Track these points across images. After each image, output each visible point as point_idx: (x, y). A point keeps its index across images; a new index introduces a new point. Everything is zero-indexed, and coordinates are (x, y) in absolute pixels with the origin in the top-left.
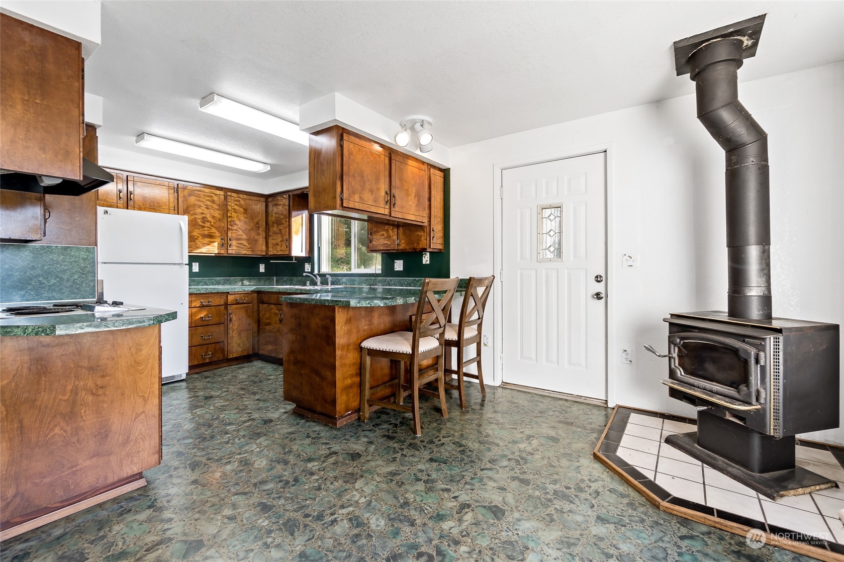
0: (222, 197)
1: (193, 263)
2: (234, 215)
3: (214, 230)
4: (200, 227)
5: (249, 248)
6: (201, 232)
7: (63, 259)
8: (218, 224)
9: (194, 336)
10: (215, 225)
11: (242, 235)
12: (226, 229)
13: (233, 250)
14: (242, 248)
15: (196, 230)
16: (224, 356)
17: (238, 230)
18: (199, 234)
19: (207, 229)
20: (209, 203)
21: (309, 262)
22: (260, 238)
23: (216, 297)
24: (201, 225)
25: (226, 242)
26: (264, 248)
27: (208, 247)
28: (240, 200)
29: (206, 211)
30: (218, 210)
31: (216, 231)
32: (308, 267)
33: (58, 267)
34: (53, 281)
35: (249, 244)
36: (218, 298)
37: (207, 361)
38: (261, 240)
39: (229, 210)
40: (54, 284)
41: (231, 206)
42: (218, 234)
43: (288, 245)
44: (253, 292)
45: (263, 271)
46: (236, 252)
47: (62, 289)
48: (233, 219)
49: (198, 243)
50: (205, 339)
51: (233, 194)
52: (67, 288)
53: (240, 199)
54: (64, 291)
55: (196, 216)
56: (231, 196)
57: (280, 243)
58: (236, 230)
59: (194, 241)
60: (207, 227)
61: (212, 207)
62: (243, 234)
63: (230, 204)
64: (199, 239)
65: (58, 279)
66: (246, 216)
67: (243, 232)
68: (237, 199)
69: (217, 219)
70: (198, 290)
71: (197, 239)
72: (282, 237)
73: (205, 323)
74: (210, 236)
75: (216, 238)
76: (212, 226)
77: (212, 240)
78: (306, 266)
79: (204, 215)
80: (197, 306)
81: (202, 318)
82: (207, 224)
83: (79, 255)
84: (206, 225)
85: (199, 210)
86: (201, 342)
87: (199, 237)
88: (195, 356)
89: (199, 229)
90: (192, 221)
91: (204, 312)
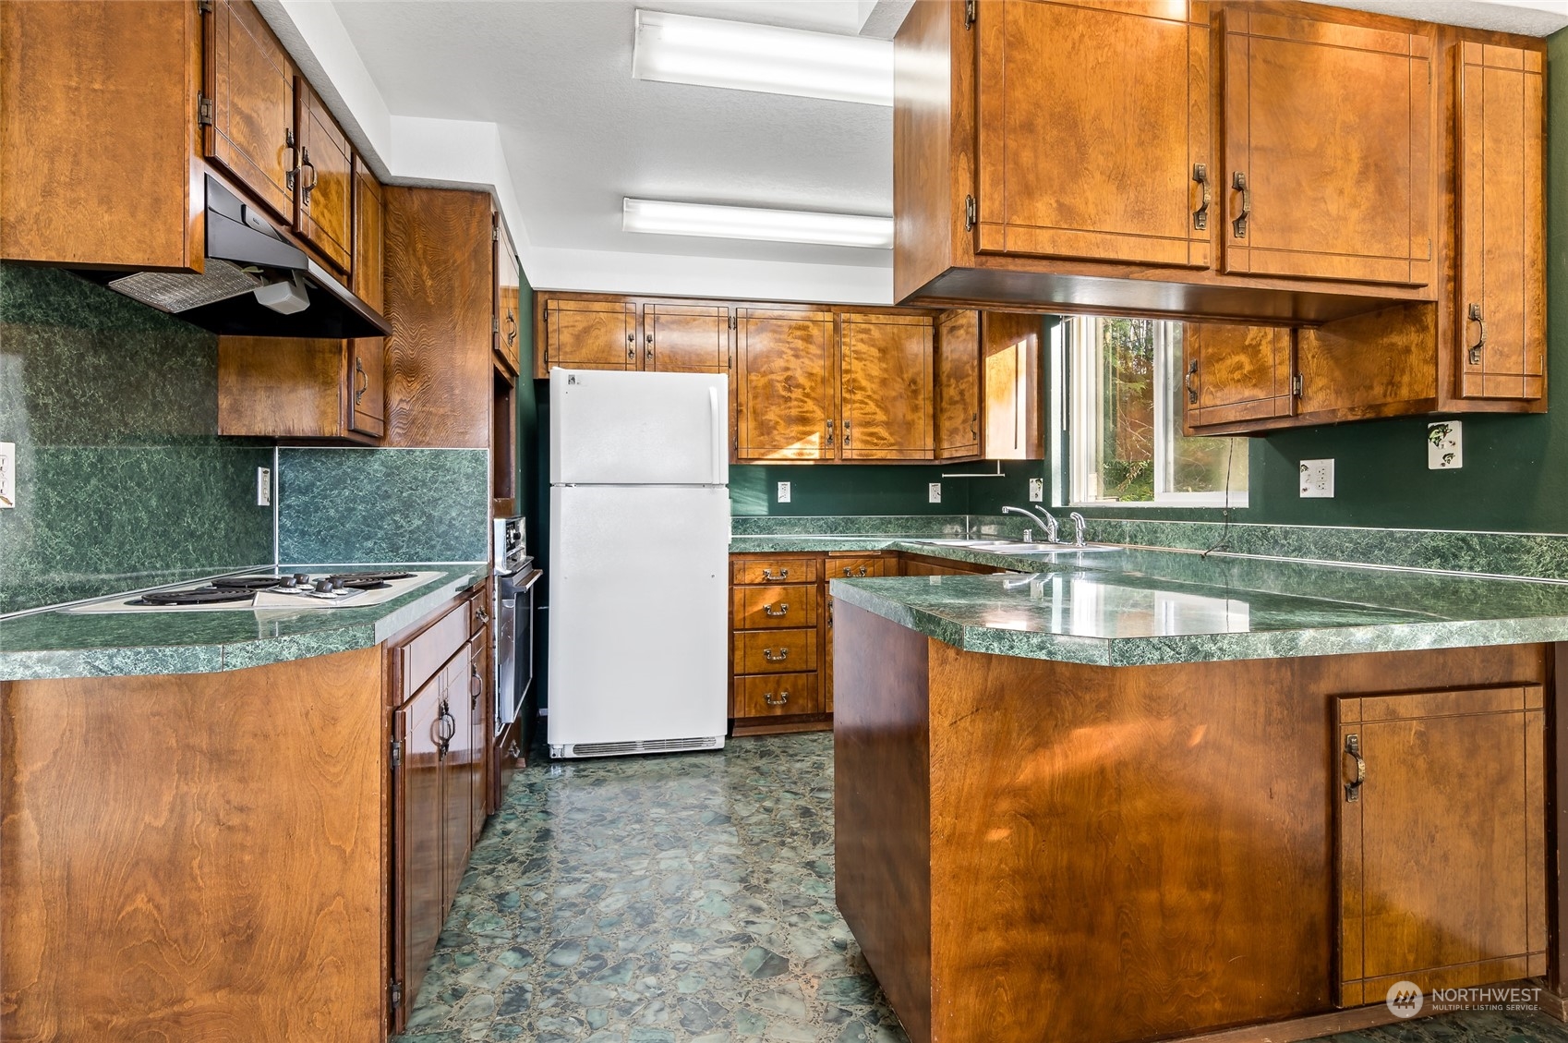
0: (830, 326)
1: (780, 484)
2: (857, 365)
3: (810, 405)
4: (781, 401)
5: (892, 445)
6: (783, 413)
7: (433, 477)
8: (820, 391)
9: (748, 650)
10: (813, 395)
11: (875, 414)
12: (838, 401)
13: (853, 451)
14: (876, 444)
15: (773, 408)
16: (817, 705)
17: (866, 400)
18: (780, 416)
19: (796, 403)
20: (799, 344)
21: (1038, 476)
22: (919, 418)
23: (798, 562)
24: (783, 397)
25: (838, 432)
26: (930, 443)
27: (798, 445)
28: (870, 330)
29: (794, 363)
30: (820, 357)
31: (816, 408)
32: (1035, 490)
33: (425, 494)
34: (417, 522)
35: (891, 434)
36: (802, 565)
37: (778, 712)
38: (922, 422)
39: (845, 356)
40: (418, 527)
41: (850, 345)
42: (819, 414)
43: (976, 430)
44: (888, 552)
45: (938, 500)
46: (860, 455)
47: (431, 539)
48: (853, 376)
49: (778, 438)
50: (771, 661)
51: (856, 317)
52: (438, 536)
53: (871, 327)
54: (433, 543)
55: (773, 377)
56: (849, 322)
57: (961, 427)
58: (862, 402)
59: (768, 434)
60: (796, 400)
61: (807, 353)
62: (878, 410)
63: (847, 340)
64: (778, 427)
65: (424, 519)
66: (884, 365)
67: (878, 406)
68: (863, 326)
69: (819, 379)
70: (759, 546)
71: (775, 428)
72: (965, 410)
73: (773, 623)
74: (803, 420)
75: (814, 424)
76: (807, 395)
77: (807, 429)
78: (1031, 485)
79: (789, 373)
80: (757, 581)
81: (767, 609)
82: (797, 393)
83: (459, 468)
84: (793, 396)
85: (780, 363)
86: (765, 666)
87: (777, 423)
88: (751, 698)
89: (779, 405)
90: (765, 387)
91: (771, 597)
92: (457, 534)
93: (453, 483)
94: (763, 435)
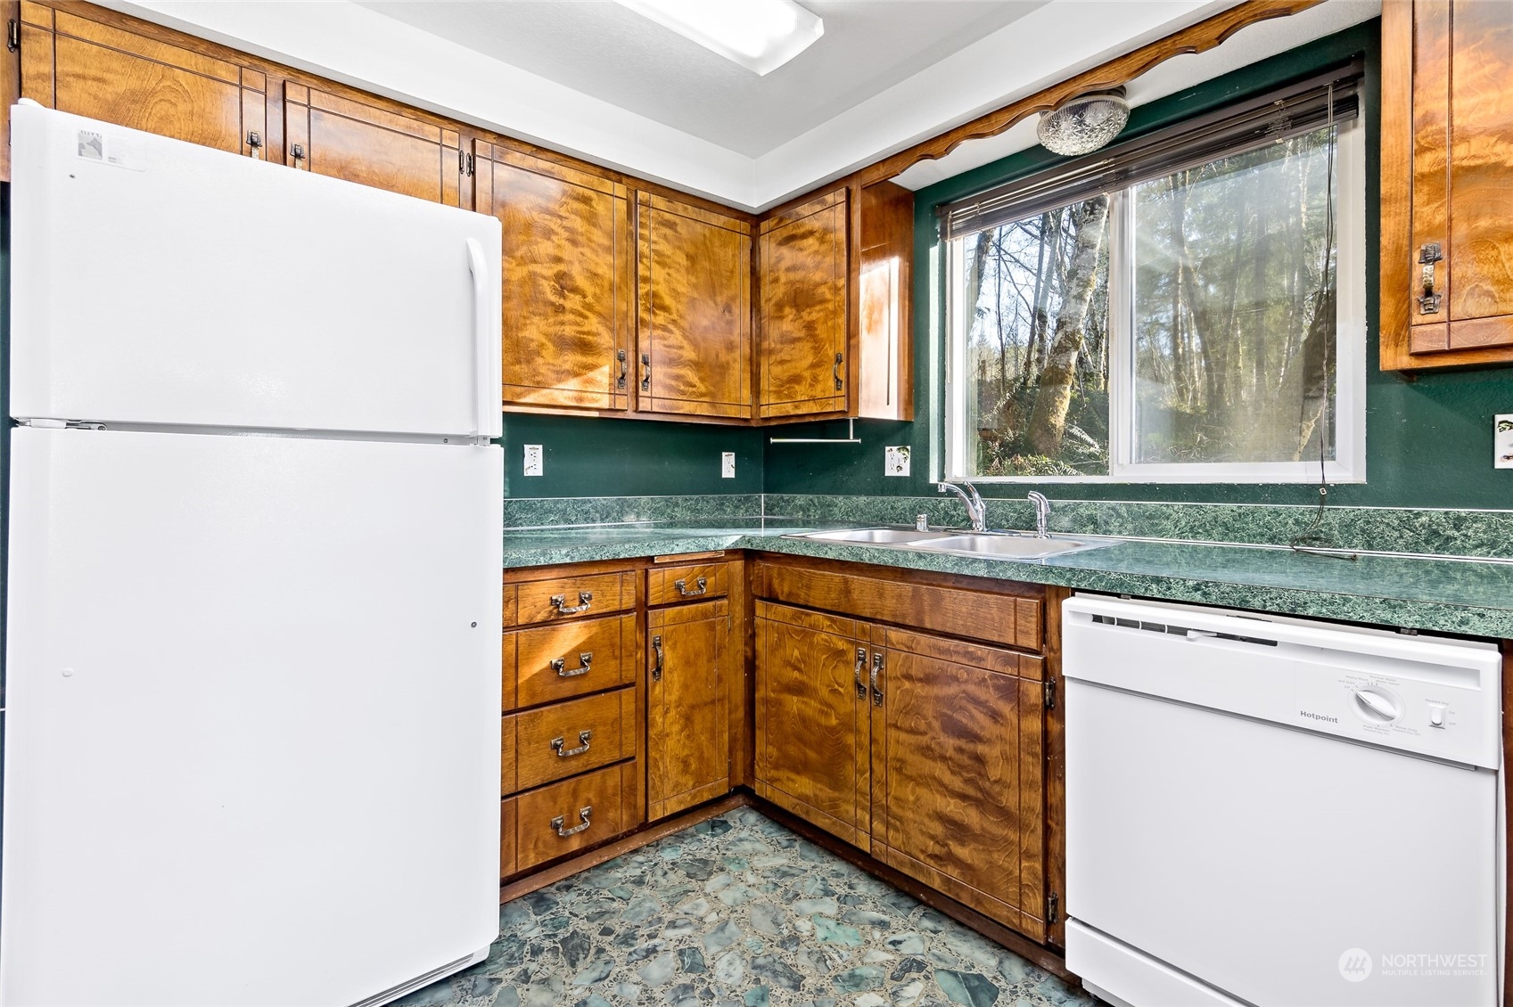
0: (622, 206)
1: (527, 447)
2: (658, 273)
3: (593, 324)
4: (549, 310)
5: (703, 395)
6: (552, 330)
8: (607, 301)
9: (523, 749)
10: (598, 308)
11: (681, 348)
12: (631, 323)
13: (658, 401)
14: (683, 393)
15: (536, 319)
16: (633, 817)
17: (671, 327)
19: (571, 317)
20: (578, 224)
21: (902, 444)
22: (735, 361)
23: (607, 578)
24: (553, 304)
25: (631, 370)
26: (746, 394)
27: (573, 384)
28: (675, 224)
29: (568, 252)
30: (609, 250)
31: (602, 329)
32: (897, 462)
35: (702, 380)
36: (613, 583)
37: (575, 845)
38: (737, 366)
39: (643, 256)
41: (648, 241)
42: (605, 339)
43: (842, 377)
44: (732, 552)
45: (732, 475)
46: (664, 406)
48: (654, 288)
49: (543, 370)
50: (565, 758)
51: (657, 201)
53: (678, 220)
55: (537, 268)
56: (647, 204)
57: (807, 374)
58: (664, 328)
59: (528, 362)
60: (573, 312)
61: (590, 240)
62: (685, 343)
63: (646, 232)
64: (544, 353)
66: (693, 280)
67: (685, 337)
68: (667, 216)
69: (606, 285)
71: (539, 354)
72: (817, 349)
73: (567, 689)
74: (584, 346)
75: (599, 354)
76: (589, 307)
77: (589, 360)
78: (888, 455)
79: (562, 267)
80: (539, 618)
81: (557, 667)
82: (573, 302)
84: (568, 305)
85: (545, 248)
86: (554, 769)
87: (542, 345)
88: (527, 834)
89: (546, 317)
90: (522, 283)
91: (565, 642)
94: (519, 362)
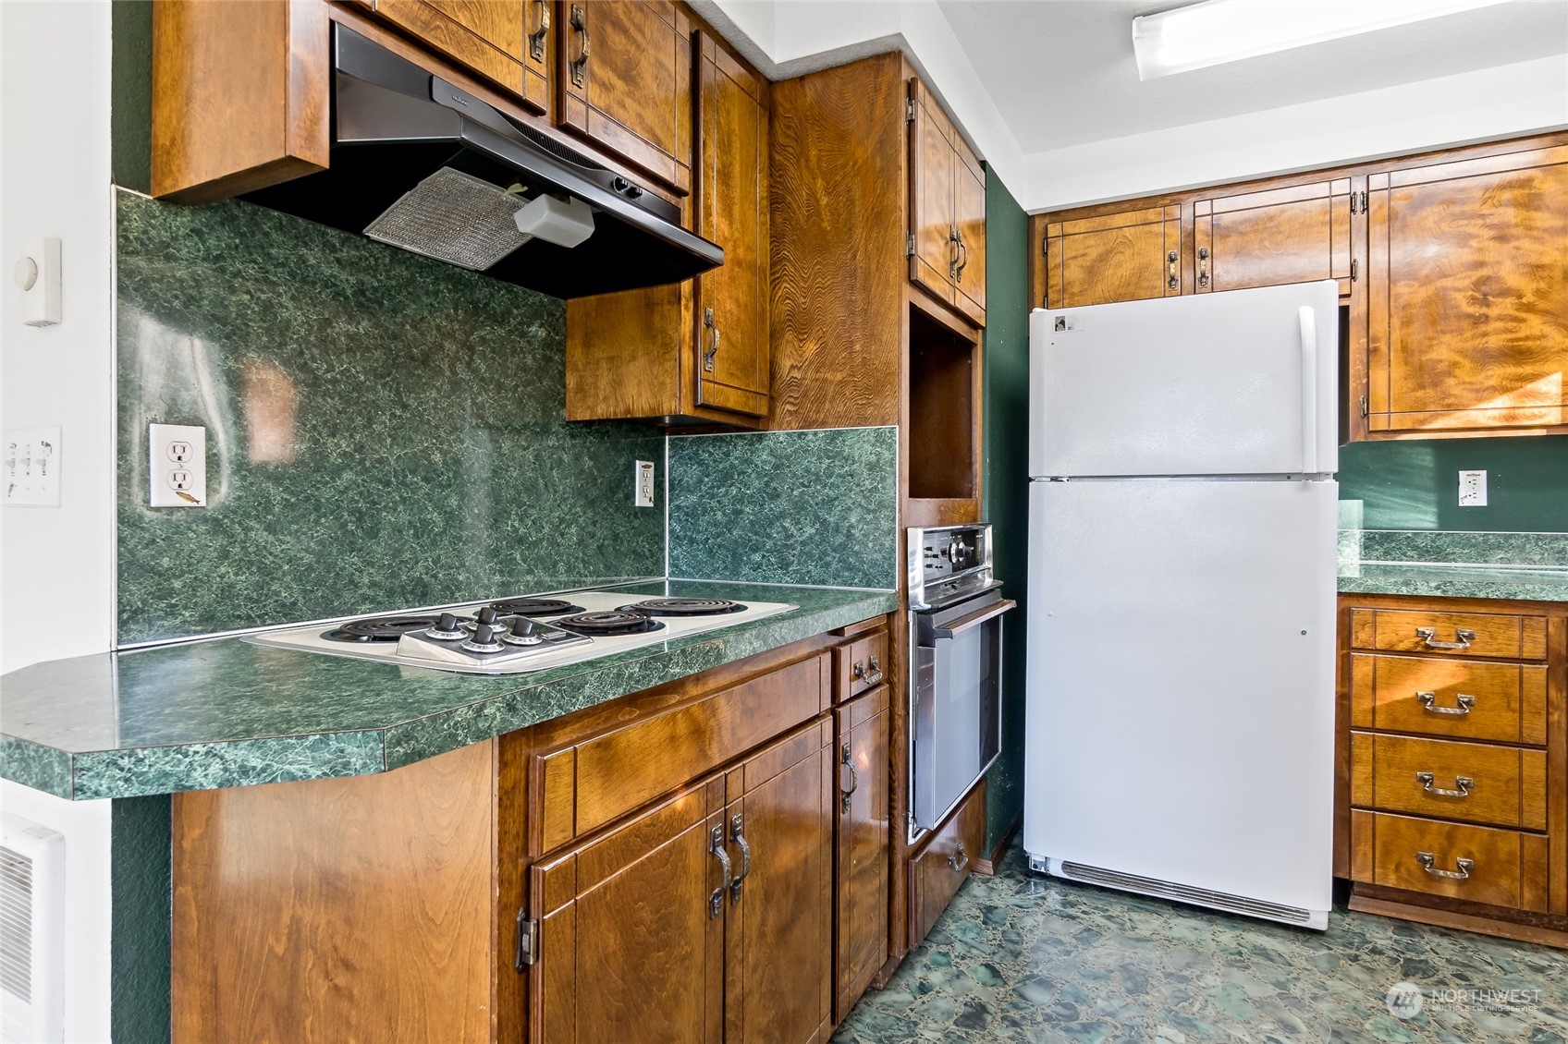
1: (1462, 474)
3: (1534, 325)
4: (1465, 324)
6: (1469, 345)
7: (827, 468)
8: (1561, 296)
9: (1382, 768)
10: (1542, 305)
15: (1446, 338)
18: (1461, 352)
19: (1499, 324)
20: (1510, 215)
24: (1470, 316)
27: (1502, 401)
29: (1495, 252)
31: (1548, 330)
33: (818, 492)
34: (810, 531)
37: (1450, 891)
40: (811, 537)
42: (1555, 339)
47: (825, 554)
49: (1455, 391)
50: (1433, 795)
52: (834, 550)
54: (829, 559)
55: (1448, 282)
59: (1435, 385)
60: (1501, 318)
61: (1529, 228)
64: (1457, 372)
65: (817, 526)
69: (1557, 274)
70: (1407, 584)
71: (1450, 374)
73: (1438, 725)
74: (1519, 354)
76: (1528, 307)
77: (1528, 369)
79: (1485, 272)
80: (1401, 647)
81: (1424, 700)
82: (1503, 306)
84: (1494, 312)
86: (1417, 801)
87: (1455, 364)
88: (1387, 852)
89: (1460, 331)
90: (1428, 303)
91: (1435, 677)
92: (857, 548)
93: (852, 476)
94: (1422, 387)
